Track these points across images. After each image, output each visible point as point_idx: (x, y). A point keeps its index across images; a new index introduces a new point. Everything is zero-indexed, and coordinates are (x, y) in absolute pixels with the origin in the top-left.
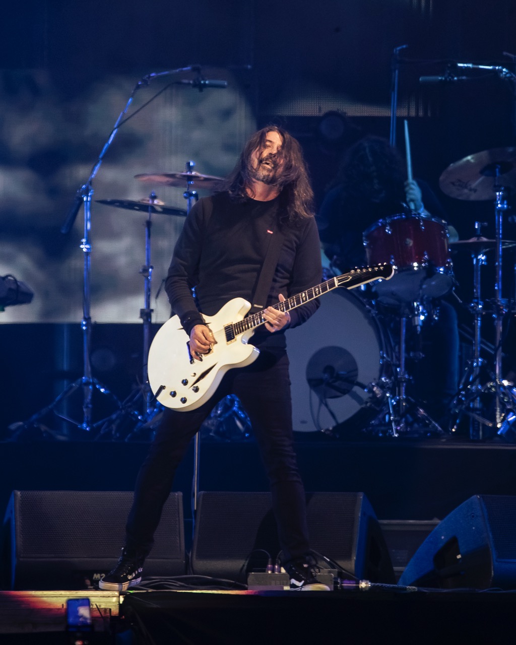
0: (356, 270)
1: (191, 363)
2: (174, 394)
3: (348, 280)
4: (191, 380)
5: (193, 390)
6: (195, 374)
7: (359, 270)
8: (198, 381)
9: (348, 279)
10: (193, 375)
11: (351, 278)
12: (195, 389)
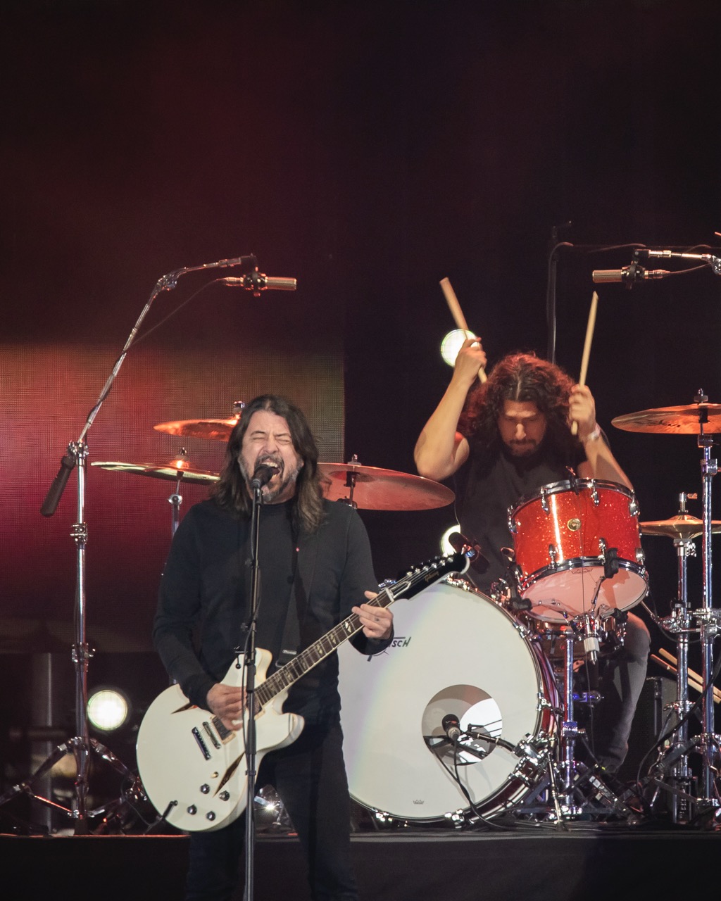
0: (413, 571)
1: (207, 759)
2: (193, 810)
3: (407, 588)
4: (213, 785)
5: (221, 798)
6: (216, 773)
7: (418, 571)
8: (223, 783)
9: (406, 586)
10: (215, 775)
11: (410, 584)
12: (224, 796)
